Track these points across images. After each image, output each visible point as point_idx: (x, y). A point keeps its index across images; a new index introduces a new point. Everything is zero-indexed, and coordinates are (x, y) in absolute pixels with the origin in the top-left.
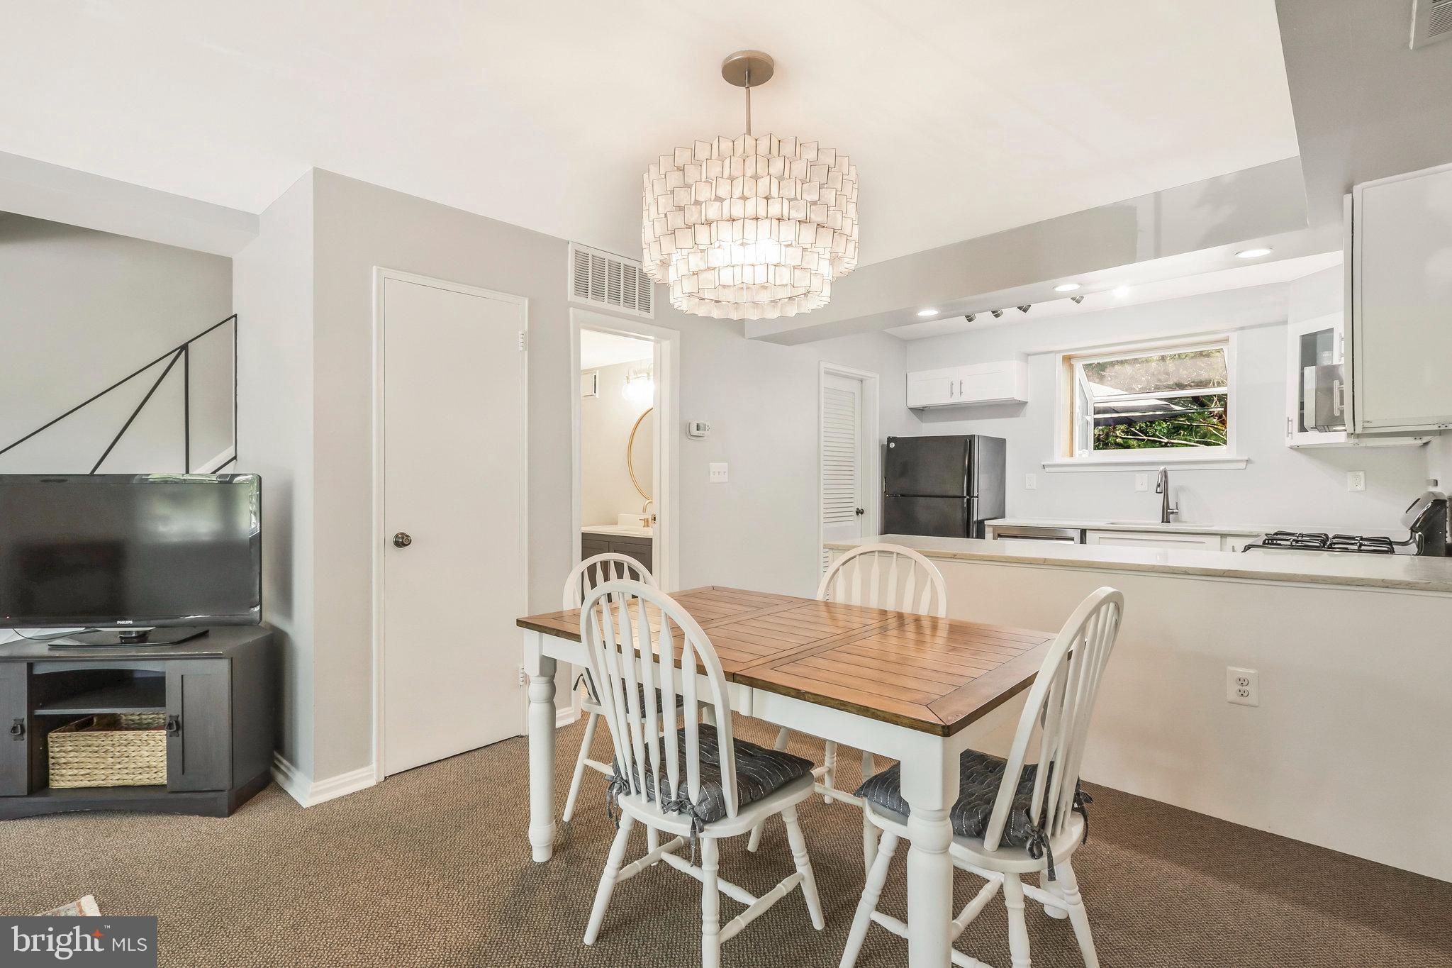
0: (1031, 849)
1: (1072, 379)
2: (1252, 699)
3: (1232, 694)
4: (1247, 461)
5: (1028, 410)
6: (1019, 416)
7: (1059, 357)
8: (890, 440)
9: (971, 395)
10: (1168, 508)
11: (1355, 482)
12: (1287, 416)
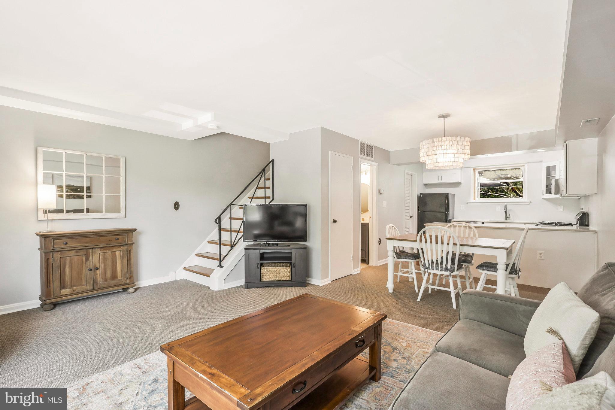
0: (515, 274)
1: (475, 175)
2: (543, 258)
3: (538, 257)
4: (530, 202)
5: (462, 185)
6: (459, 187)
7: (472, 169)
8: (421, 194)
9: (445, 180)
10: (507, 216)
11: (560, 209)
12: (542, 189)
